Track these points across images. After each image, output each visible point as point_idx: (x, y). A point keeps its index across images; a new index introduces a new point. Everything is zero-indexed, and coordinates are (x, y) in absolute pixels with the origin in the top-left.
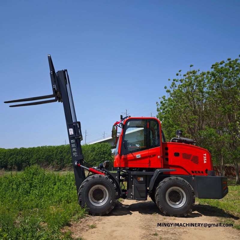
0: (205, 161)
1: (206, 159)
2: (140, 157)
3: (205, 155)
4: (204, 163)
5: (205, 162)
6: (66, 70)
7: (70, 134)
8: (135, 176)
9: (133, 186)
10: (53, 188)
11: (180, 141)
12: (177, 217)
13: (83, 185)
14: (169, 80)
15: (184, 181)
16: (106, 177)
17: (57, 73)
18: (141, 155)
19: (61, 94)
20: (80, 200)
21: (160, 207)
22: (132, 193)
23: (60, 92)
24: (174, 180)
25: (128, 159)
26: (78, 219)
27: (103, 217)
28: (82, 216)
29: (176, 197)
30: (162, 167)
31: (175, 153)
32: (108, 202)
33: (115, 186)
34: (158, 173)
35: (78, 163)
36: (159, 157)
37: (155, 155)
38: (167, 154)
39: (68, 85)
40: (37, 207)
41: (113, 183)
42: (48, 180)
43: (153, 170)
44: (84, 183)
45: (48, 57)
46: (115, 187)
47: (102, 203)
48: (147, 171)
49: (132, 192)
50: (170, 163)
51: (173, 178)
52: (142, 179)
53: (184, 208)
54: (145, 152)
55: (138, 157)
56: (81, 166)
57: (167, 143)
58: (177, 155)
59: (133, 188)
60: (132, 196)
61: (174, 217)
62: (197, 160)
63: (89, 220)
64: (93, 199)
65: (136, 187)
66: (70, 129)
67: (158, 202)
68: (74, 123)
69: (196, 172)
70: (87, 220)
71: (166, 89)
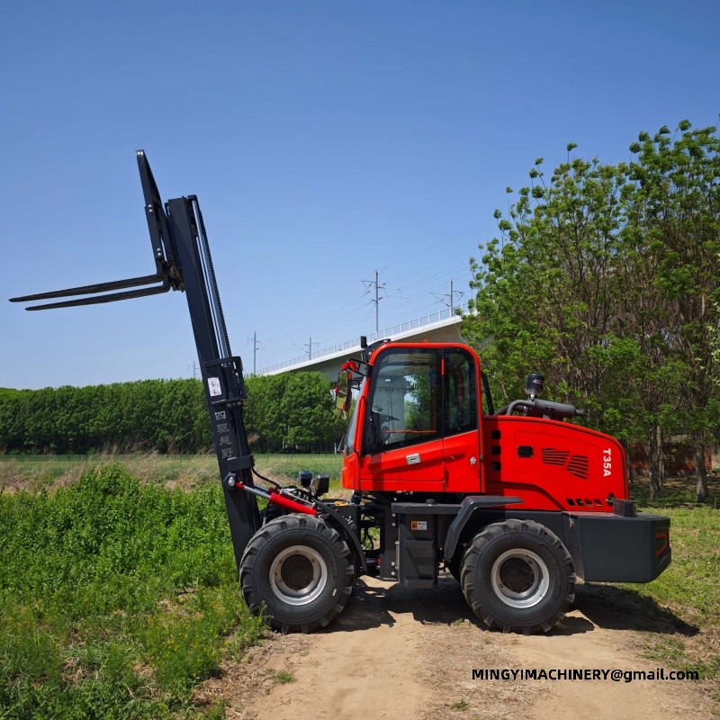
0: (608, 469)
1: (609, 465)
2: (418, 461)
3: (609, 452)
4: (605, 475)
5: (607, 473)
6: (195, 198)
7: (212, 395)
8: (404, 518)
9: (398, 543)
10: (165, 536)
11: (536, 411)
12: (521, 633)
13: (252, 549)
14: (509, 191)
15: (546, 533)
16: (320, 524)
17: (166, 205)
18: (421, 456)
19: (181, 271)
20: (246, 589)
21: (474, 606)
22: (396, 564)
23: (178, 264)
24: (515, 528)
25: (383, 468)
26: (242, 647)
27: (312, 635)
28: (253, 640)
29: (520, 577)
30: (483, 491)
31: (519, 449)
32: (326, 594)
33: (346, 547)
34: (469, 510)
35: (236, 480)
36: (473, 460)
37: (460, 456)
38: (497, 450)
39: (200, 239)
40: (122, 604)
41: (340, 540)
42: (148, 507)
43: (455, 498)
44: (255, 542)
45: (139, 157)
46: (346, 552)
47: (309, 597)
48: (437, 502)
49: (395, 561)
50: (506, 475)
51: (513, 523)
52: (422, 526)
53: (544, 608)
54: (433, 447)
55: (410, 463)
56: (246, 487)
57: (497, 420)
58: (526, 452)
59: (398, 549)
60: (395, 571)
61: (513, 635)
62: (586, 466)
63: (271, 651)
64: (283, 585)
65: (408, 549)
66: (210, 381)
67: (469, 592)
68: (223, 360)
69: (578, 501)
70: (265, 652)
71: (500, 220)
